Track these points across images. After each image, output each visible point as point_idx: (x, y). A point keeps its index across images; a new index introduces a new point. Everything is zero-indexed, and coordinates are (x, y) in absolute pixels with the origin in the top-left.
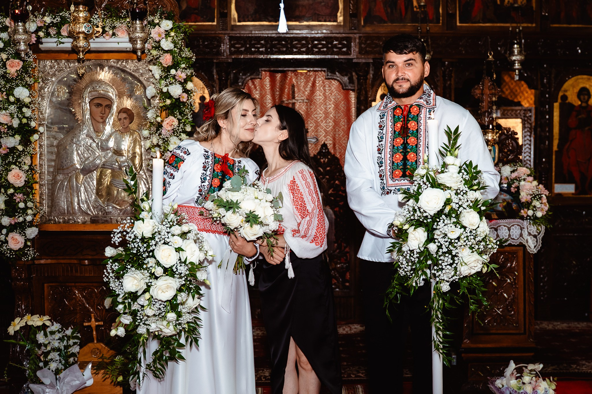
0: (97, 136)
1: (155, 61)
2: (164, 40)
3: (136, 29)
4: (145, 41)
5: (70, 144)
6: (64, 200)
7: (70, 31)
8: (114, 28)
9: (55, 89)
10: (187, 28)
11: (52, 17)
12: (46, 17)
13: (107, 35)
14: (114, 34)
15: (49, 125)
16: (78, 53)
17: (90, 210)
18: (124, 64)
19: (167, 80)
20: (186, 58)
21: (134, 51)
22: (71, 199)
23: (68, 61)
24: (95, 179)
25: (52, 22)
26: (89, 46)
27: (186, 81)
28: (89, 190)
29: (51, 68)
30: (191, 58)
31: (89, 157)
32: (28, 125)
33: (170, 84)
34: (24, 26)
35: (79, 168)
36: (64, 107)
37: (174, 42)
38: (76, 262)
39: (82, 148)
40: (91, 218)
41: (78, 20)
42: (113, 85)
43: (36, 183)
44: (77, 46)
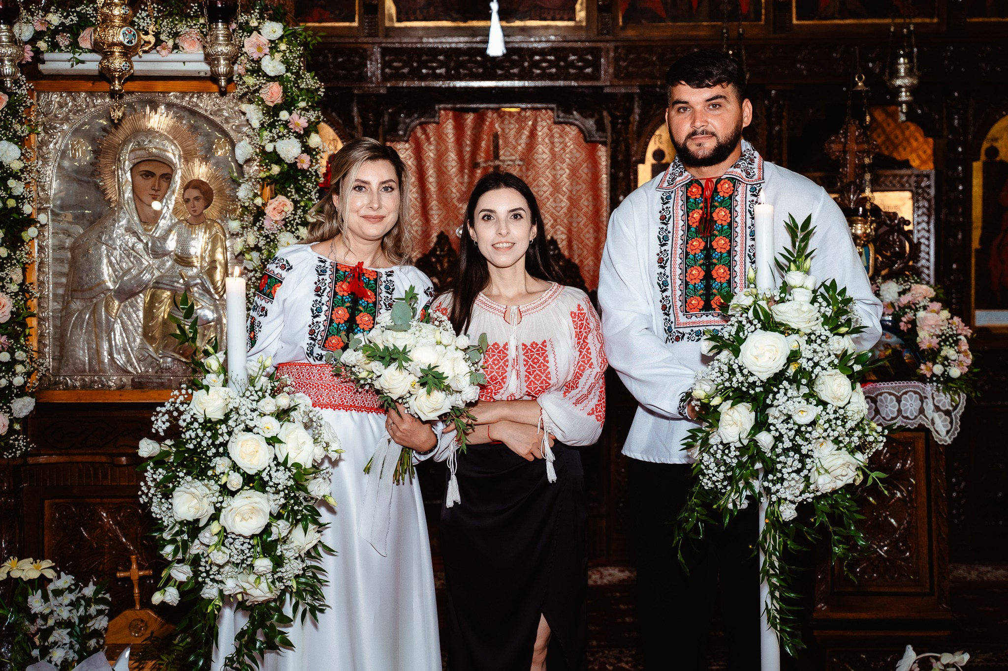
0: (146, 230)
1: (251, 95)
2: (268, 57)
3: (217, 37)
4: (233, 60)
5: (96, 244)
6: (84, 346)
7: (96, 40)
8: (176, 35)
9: (67, 145)
10: (309, 36)
11: (62, 14)
12: (50, 15)
13: (164, 48)
14: (176, 47)
15: (57, 211)
16: (111, 80)
17: (132, 364)
18: (195, 100)
19: (274, 131)
20: (308, 90)
21: (214, 78)
22: (97, 345)
23: (91, 94)
24: (141, 308)
25: (62, 24)
26: (132, 67)
27: (307, 132)
28: (131, 327)
29: (61, 106)
30: (317, 90)
31: (130, 269)
32: (17, 210)
33: (279, 137)
34: (10, 30)
35: (112, 287)
36: (85, 178)
37: (285, 62)
38: (104, 459)
39: (117, 253)
40: (133, 380)
41: (112, 21)
42: (175, 138)
43: (33, 315)
44: (109, 69)
